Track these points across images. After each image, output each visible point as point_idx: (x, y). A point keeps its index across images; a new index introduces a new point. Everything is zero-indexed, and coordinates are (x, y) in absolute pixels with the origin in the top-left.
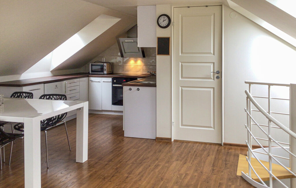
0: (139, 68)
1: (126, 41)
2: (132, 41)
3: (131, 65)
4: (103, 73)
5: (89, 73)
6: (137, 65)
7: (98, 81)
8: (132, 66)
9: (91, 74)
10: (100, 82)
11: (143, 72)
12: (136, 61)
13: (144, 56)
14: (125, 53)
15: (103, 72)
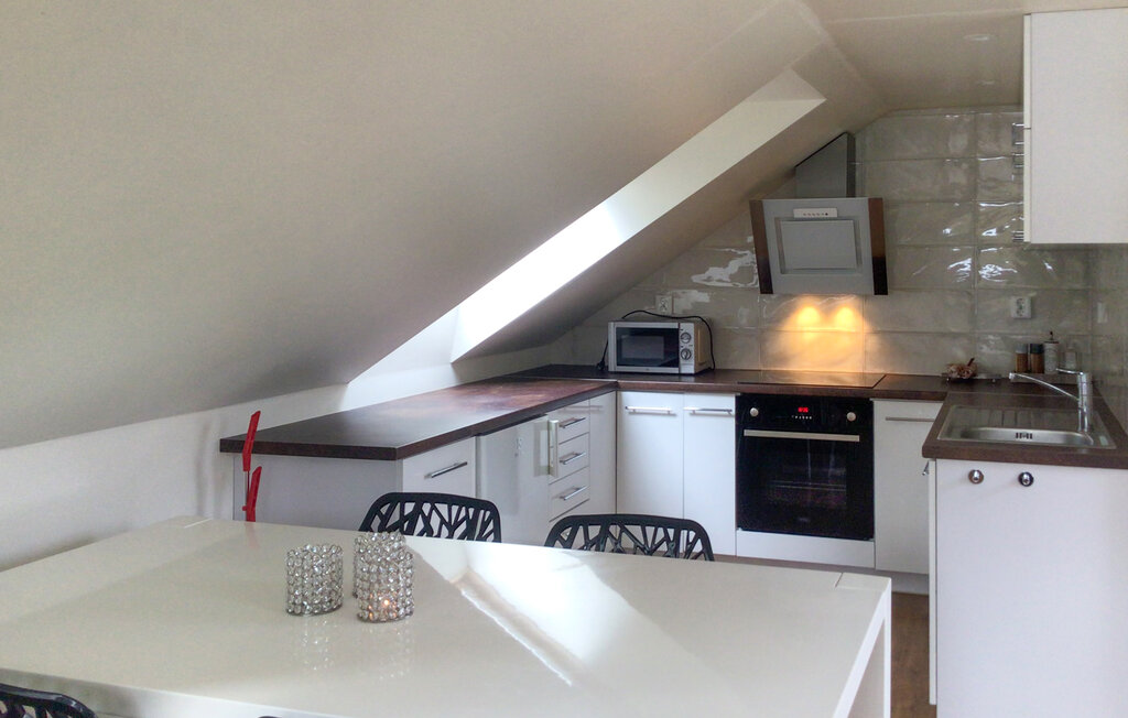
0: (845, 342)
1: (799, 213)
2: (833, 213)
3: (802, 332)
4: (675, 370)
5: (601, 369)
6: (837, 328)
7: (665, 409)
8: (809, 337)
9: (616, 373)
10: (674, 415)
11: (865, 368)
12: (828, 313)
13: (881, 286)
14: (783, 271)
15: (676, 363)
